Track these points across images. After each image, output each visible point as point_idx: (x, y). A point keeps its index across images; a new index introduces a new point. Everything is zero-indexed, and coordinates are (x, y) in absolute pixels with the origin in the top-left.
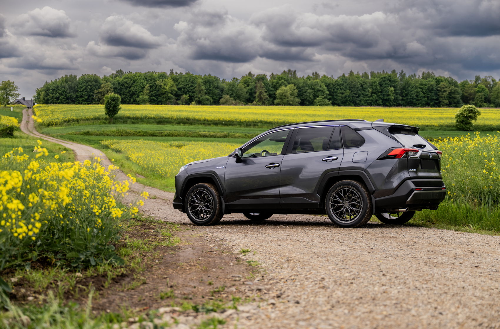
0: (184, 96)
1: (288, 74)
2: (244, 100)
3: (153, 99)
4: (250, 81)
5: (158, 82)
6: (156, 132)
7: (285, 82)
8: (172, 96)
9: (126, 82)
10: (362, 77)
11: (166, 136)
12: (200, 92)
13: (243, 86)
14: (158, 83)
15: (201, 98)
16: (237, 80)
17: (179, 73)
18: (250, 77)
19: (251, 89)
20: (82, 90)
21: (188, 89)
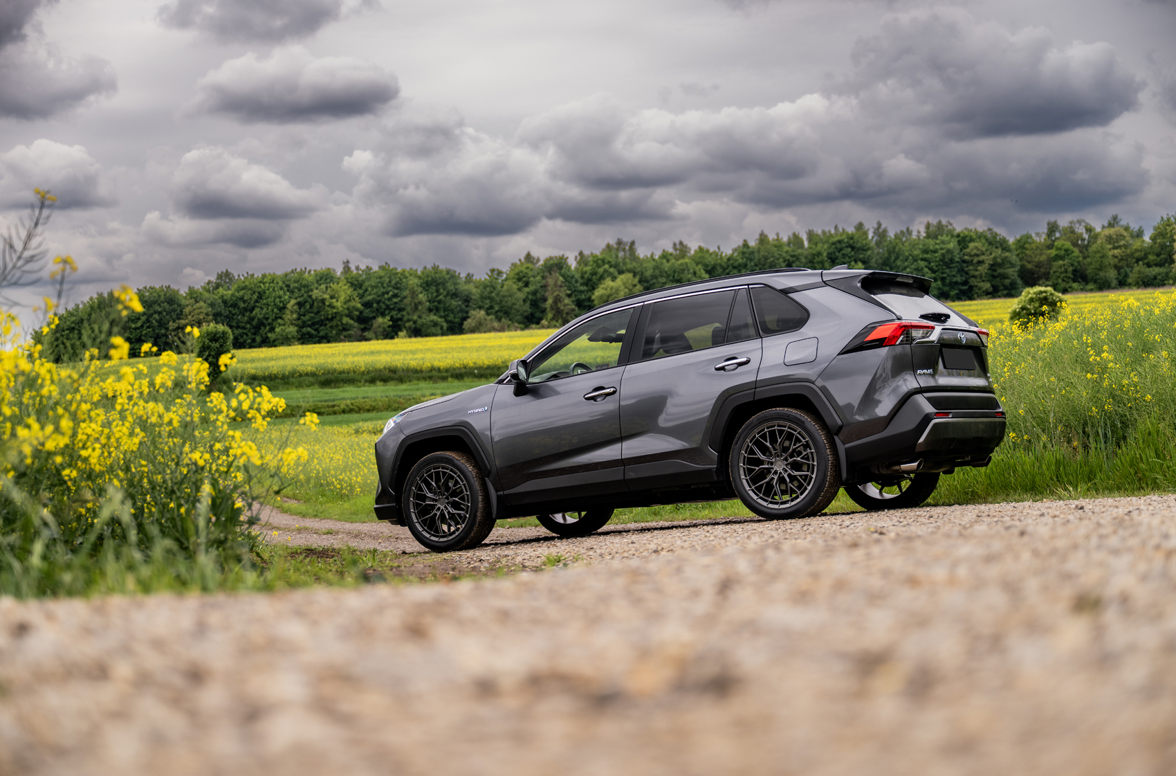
0: (380, 320)
1: (618, 250)
2: (519, 318)
3: (308, 333)
4: (530, 273)
5: (315, 291)
6: (320, 404)
7: (612, 270)
8: (352, 322)
9: (242, 299)
10: (789, 244)
11: (344, 412)
12: (416, 308)
13: (515, 287)
14: (316, 294)
15: (420, 322)
16: (500, 273)
17: (363, 267)
18: (530, 265)
19: (535, 293)
20: (139, 324)
21: (388, 303)
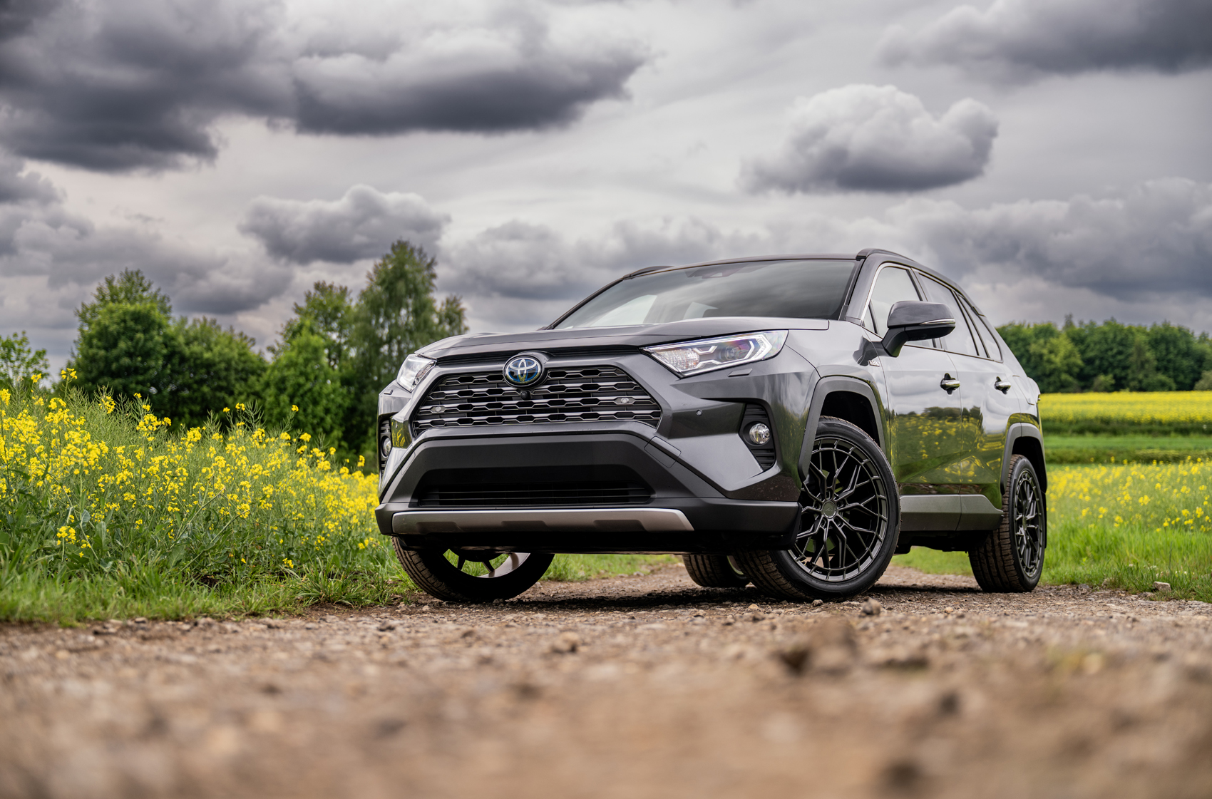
0: (1102, 377)
5: (1033, 346)
8: (1070, 379)
12: (1142, 367)
15: (1146, 381)
17: (1086, 322)
21: (1111, 360)
